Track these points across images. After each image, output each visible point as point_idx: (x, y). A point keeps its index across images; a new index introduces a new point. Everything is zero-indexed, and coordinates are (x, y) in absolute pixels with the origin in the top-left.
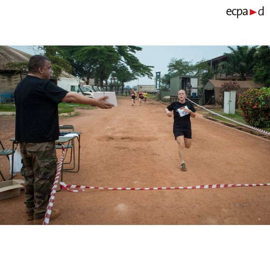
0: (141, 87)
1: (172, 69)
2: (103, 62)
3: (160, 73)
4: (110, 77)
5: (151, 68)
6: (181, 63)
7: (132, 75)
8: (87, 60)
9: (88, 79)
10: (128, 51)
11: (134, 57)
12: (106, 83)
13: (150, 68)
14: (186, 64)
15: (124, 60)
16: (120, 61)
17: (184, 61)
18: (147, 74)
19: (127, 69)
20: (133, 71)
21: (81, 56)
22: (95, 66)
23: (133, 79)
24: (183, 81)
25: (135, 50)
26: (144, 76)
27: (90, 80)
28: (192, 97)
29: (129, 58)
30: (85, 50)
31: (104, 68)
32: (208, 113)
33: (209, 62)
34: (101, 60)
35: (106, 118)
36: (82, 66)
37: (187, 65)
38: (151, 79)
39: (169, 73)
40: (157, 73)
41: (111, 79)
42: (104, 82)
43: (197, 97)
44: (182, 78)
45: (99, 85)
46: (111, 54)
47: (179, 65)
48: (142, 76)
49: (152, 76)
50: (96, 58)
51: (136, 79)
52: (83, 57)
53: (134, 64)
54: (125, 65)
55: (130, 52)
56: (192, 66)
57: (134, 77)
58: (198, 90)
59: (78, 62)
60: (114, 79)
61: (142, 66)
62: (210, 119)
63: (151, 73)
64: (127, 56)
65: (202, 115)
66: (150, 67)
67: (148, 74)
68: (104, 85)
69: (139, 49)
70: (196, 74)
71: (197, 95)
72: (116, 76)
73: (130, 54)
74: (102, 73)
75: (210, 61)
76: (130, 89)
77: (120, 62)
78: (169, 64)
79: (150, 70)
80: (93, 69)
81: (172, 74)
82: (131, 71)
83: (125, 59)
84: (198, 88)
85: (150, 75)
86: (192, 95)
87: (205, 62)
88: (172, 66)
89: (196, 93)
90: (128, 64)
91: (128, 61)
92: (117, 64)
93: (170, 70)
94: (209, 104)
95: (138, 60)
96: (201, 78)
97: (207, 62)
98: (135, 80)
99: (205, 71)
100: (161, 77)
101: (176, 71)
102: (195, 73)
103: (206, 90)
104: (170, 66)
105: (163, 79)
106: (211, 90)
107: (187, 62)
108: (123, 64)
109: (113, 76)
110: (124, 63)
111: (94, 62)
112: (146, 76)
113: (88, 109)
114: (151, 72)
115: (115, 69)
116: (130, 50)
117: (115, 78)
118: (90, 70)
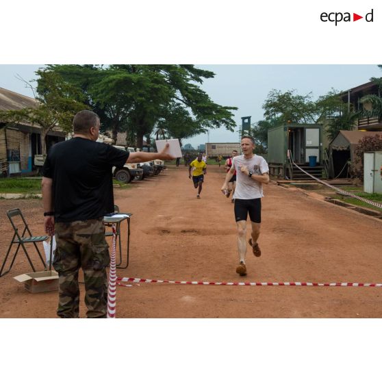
0: (214, 147)
1: (272, 111)
2: (142, 102)
3: (249, 118)
4: (155, 129)
5: (232, 111)
6: (290, 99)
7: (196, 124)
8: (113, 99)
9: (115, 133)
10: (188, 80)
11: (200, 91)
12: (148, 141)
13: (229, 111)
14: (298, 101)
15: (181, 98)
16: (175, 99)
17: (294, 95)
18: (223, 121)
19: (187, 113)
20: (197, 117)
21: (102, 92)
22: (127, 109)
23: (198, 132)
24: (291, 135)
25: (202, 78)
26: (218, 126)
27: (119, 135)
28: (307, 164)
29: (190, 93)
30: (111, 81)
31: (145, 112)
32: (334, 193)
33: (343, 96)
34: (139, 98)
35: (154, 202)
36: (105, 109)
37: (300, 103)
38: (232, 131)
39: (267, 119)
40: (244, 119)
41: (157, 133)
42: (145, 139)
43: (318, 164)
44: (290, 129)
45: (136, 144)
46: (157, 86)
47: (284, 103)
48: (215, 126)
49: (234, 125)
50: (130, 94)
51: (203, 131)
52: (107, 93)
53: (201, 105)
54: (183, 105)
55: (191, 82)
56: (310, 105)
57: (200, 127)
58: (320, 152)
59: (98, 104)
60: (163, 133)
61: (214, 107)
62: (336, 203)
63: (232, 121)
64: (187, 89)
65: (323, 197)
66: (231, 108)
67: (226, 123)
68: (144, 144)
69: (209, 75)
70: (318, 120)
71: (318, 160)
72: (166, 127)
73: (192, 85)
74: (141, 122)
75: (346, 92)
76: (193, 151)
77: (173, 101)
78: (265, 103)
79: (230, 114)
80: (124, 114)
81: (273, 121)
82: (194, 117)
83: (183, 95)
84: (319, 148)
85: (230, 125)
86: (307, 160)
87: (336, 96)
88: (270, 106)
89: (316, 157)
90: (189, 104)
91: (188, 98)
92: (168, 104)
93: (267, 113)
94: (340, 177)
95: (207, 95)
96: (328, 128)
97: (340, 95)
98: (202, 134)
99: (337, 114)
100: (252, 127)
101: (279, 115)
102: (317, 117)
103: (335, 151)
104: (268, 106)
105: (254, 131)
106: (343, 151)
107: (300, 98)
108: (179, 104)
109: (161, 126)
110: (181, 102)
111: (127, 102)
112: (223, 126)
113: (121, 188)
114: (232, 118)
115: (164, 113)
116: (193, 78)
117: (165, 130)
118: (117, 117)
